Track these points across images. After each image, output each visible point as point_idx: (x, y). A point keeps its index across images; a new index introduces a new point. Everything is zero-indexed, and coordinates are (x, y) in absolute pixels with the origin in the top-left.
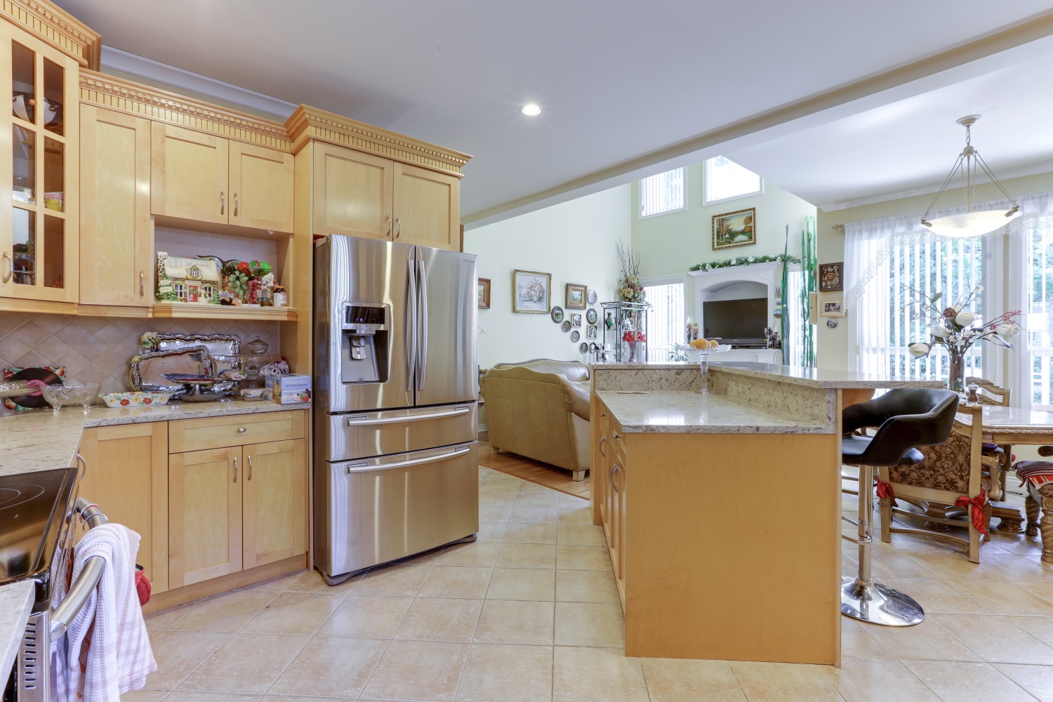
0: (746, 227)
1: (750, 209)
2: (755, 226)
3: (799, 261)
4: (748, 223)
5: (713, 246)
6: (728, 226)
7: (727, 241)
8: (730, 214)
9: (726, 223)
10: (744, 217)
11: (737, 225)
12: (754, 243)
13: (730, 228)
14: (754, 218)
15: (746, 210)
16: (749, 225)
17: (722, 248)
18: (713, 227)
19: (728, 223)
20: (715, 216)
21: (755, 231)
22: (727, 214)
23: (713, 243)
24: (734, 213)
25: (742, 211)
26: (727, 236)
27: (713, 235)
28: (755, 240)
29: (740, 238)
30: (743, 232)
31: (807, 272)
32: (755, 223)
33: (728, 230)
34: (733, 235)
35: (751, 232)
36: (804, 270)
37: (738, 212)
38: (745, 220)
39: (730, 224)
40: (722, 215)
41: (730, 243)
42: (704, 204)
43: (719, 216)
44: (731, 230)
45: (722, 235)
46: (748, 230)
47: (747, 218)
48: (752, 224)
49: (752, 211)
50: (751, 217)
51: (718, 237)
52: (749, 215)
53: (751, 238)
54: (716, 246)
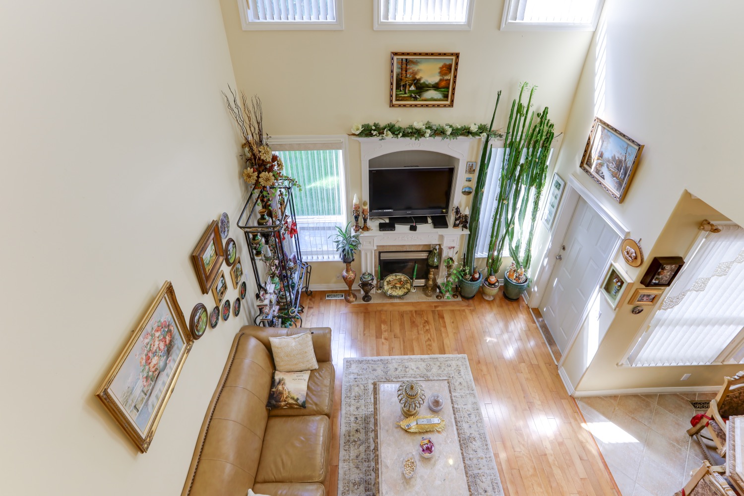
0: (441, 80)
1: (452, 54)
2: (455, 82)
3: (501, 136)
4: (446, 74)
5: (391, 101)
6: (414, 73)
7: (411, 96)
8: (420, 54)
9: (413, 68)
10: (441, 65)
11: (429, 73)
12: (451, 105)
13: (418, 77)
14: (456, 70)
15: (445, 54)
16: (446, 77)
17: (405, 106)
18: (392, 71)
19: (416, 68)
20: (396, 54)
21: (454, 89)
22: (415, 54)
23: (391, 96)
24: (427, 54)
25: (440, 54)
26: (413, 88)
27: (392, 84)
28: (452, 101)
29: (431, 94)
30: (436, 87)
31: (508, 150)
32: (455, 77)
33: (414, 79)
34: (421, 88)
35: (448, 88)
36: (505, 146)
37: (432, 54)
38: (441, 68)
39: (419, 71)
40: (408, 54)
41: (415, 99)
42: (376, 27)
43: (403, 54)
44: (419, 80)
45: (405, 86)
46: (443, 84)
47: (445, 66)
48: (450, 77)
49: (454, 58)
50: (450, 66)
51: (398, 87)
52: (448, 63)
53: (446, 97)
54: (394, 102)
